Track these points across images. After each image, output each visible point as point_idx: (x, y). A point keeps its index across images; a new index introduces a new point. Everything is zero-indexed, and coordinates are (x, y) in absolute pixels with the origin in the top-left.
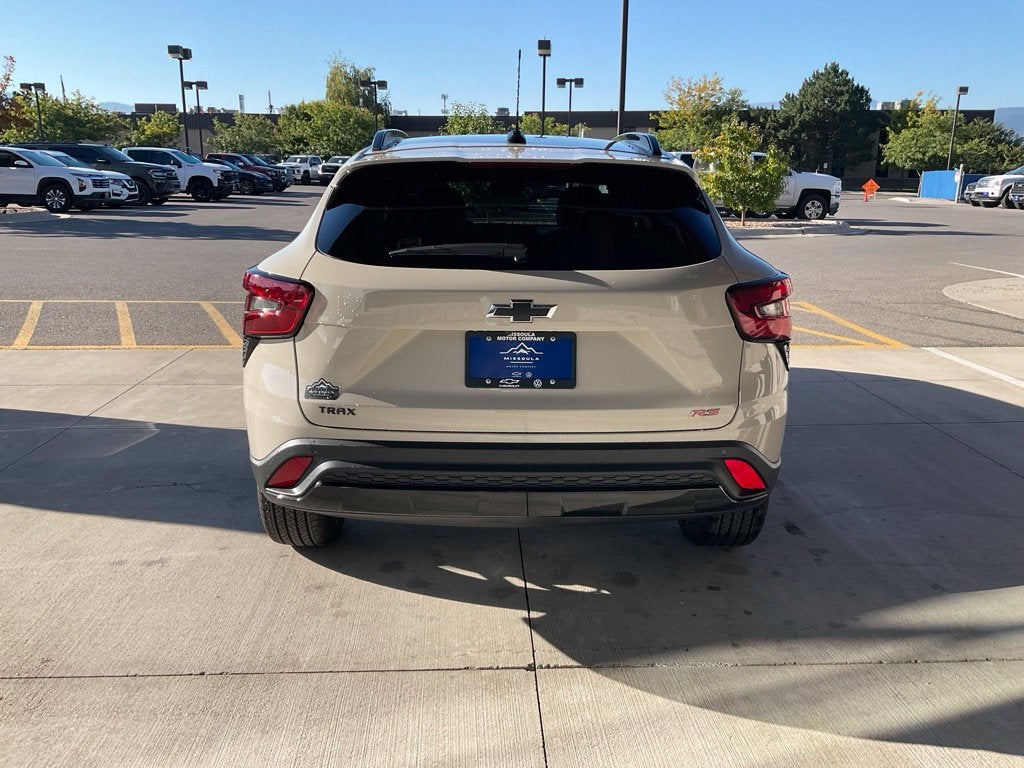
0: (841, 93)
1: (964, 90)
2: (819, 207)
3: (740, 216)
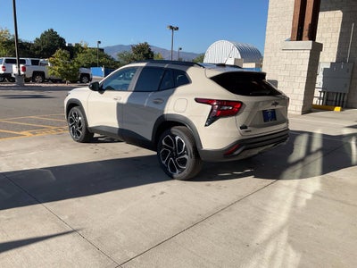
0: (56, 39)
1: (99, 42)
2: (87, 79)
3: (65, 82)
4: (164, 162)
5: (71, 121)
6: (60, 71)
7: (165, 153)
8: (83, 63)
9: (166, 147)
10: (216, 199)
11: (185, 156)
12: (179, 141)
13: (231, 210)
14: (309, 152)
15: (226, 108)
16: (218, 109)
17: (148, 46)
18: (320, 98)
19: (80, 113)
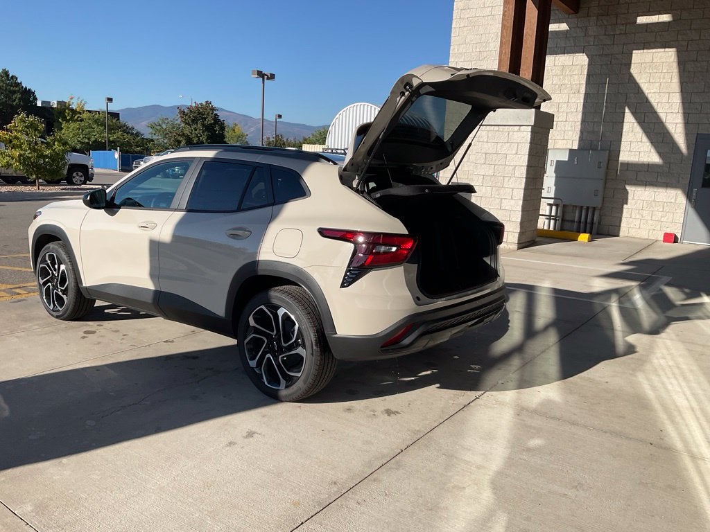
0: (14, 92)
1: (110, 100)
2: (81, 176)
3: (33, 183)
4: (253, 364)
5: (44, 273)
6: (23, 160)
7: (256, 344)
8: (73, 142)
9: (256, 331)
10: (367, 442)
11: (300, 350)
12: (286, 317)
13: (399, 466)
14: (530, 332)
15: (383, 249)
16: (368, 252)
17: (213, 109)
18: (549, 217)
19: (64, 256)
